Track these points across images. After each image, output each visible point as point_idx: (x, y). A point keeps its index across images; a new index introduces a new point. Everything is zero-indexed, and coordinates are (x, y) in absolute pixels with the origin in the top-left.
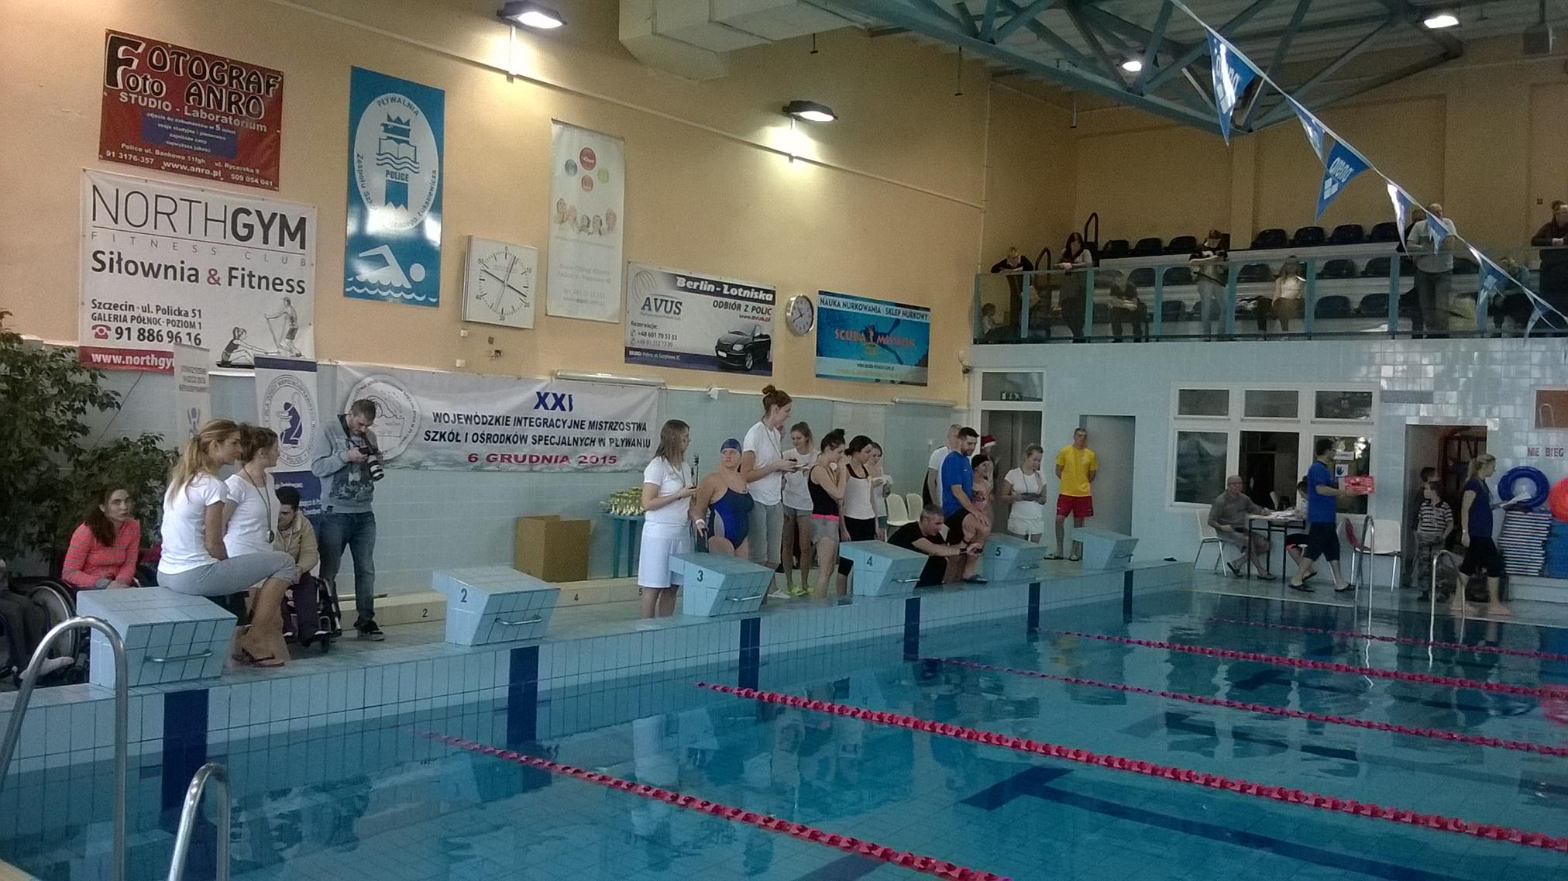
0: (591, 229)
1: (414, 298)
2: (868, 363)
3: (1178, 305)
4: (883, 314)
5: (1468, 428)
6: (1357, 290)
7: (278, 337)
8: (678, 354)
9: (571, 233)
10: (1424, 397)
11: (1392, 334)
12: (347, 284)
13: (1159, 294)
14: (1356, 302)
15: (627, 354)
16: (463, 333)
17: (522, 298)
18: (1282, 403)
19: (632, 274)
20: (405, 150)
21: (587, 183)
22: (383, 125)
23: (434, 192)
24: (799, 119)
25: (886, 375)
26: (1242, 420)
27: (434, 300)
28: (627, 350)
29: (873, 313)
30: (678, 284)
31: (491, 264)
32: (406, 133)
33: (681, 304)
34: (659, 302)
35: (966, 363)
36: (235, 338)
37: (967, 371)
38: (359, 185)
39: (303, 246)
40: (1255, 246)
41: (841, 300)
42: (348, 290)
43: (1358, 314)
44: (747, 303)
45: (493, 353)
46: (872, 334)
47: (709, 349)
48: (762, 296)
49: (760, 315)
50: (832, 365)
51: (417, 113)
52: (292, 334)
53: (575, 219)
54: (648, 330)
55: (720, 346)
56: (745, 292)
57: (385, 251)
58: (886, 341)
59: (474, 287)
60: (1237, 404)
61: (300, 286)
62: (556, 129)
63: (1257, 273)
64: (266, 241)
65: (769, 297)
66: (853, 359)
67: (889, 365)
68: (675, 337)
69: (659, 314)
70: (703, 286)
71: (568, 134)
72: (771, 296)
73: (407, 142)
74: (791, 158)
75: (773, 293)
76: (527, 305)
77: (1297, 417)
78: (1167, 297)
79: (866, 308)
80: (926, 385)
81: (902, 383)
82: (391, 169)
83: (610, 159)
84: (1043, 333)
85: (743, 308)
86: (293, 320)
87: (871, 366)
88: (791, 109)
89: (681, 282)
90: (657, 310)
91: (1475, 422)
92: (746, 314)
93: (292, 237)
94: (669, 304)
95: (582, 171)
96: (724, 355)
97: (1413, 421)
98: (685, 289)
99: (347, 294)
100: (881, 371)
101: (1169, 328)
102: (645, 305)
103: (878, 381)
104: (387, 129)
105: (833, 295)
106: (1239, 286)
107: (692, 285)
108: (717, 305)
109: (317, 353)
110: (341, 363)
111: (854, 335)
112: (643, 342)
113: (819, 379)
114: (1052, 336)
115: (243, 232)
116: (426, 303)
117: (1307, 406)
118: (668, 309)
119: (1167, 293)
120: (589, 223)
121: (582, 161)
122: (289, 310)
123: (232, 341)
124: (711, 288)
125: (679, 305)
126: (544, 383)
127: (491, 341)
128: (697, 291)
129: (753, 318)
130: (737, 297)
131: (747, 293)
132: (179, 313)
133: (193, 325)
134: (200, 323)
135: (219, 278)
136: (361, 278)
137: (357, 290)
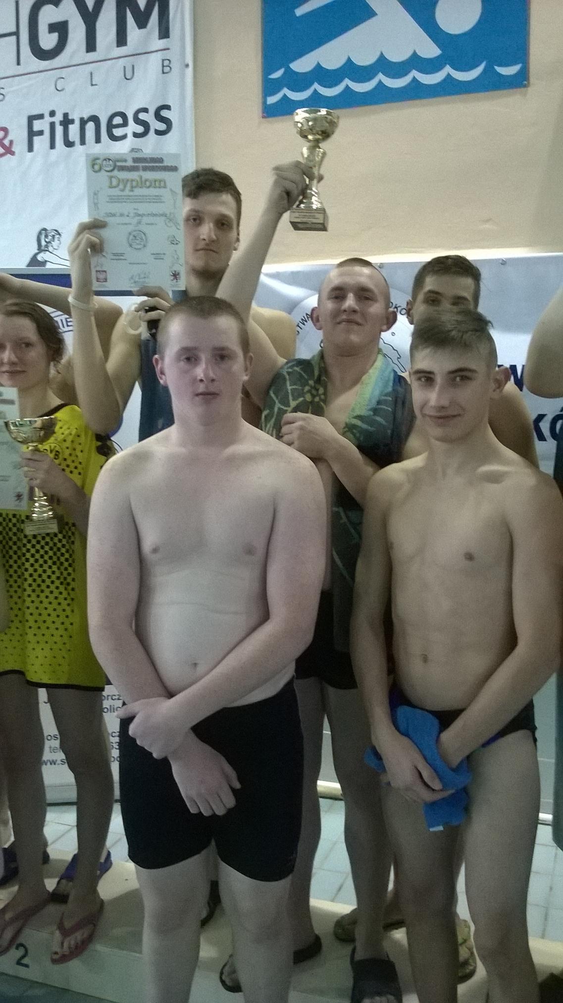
12: (269, 87)
36: (40, 250)
39: (164, 33)
42: (271, 100)
61: (160, 118)
64: (91, 46)
93: (142, 23)
115: (48, 41)
123: (36, 255)
135: (11, 142)
136: (303, 65)
137: (295, 96)
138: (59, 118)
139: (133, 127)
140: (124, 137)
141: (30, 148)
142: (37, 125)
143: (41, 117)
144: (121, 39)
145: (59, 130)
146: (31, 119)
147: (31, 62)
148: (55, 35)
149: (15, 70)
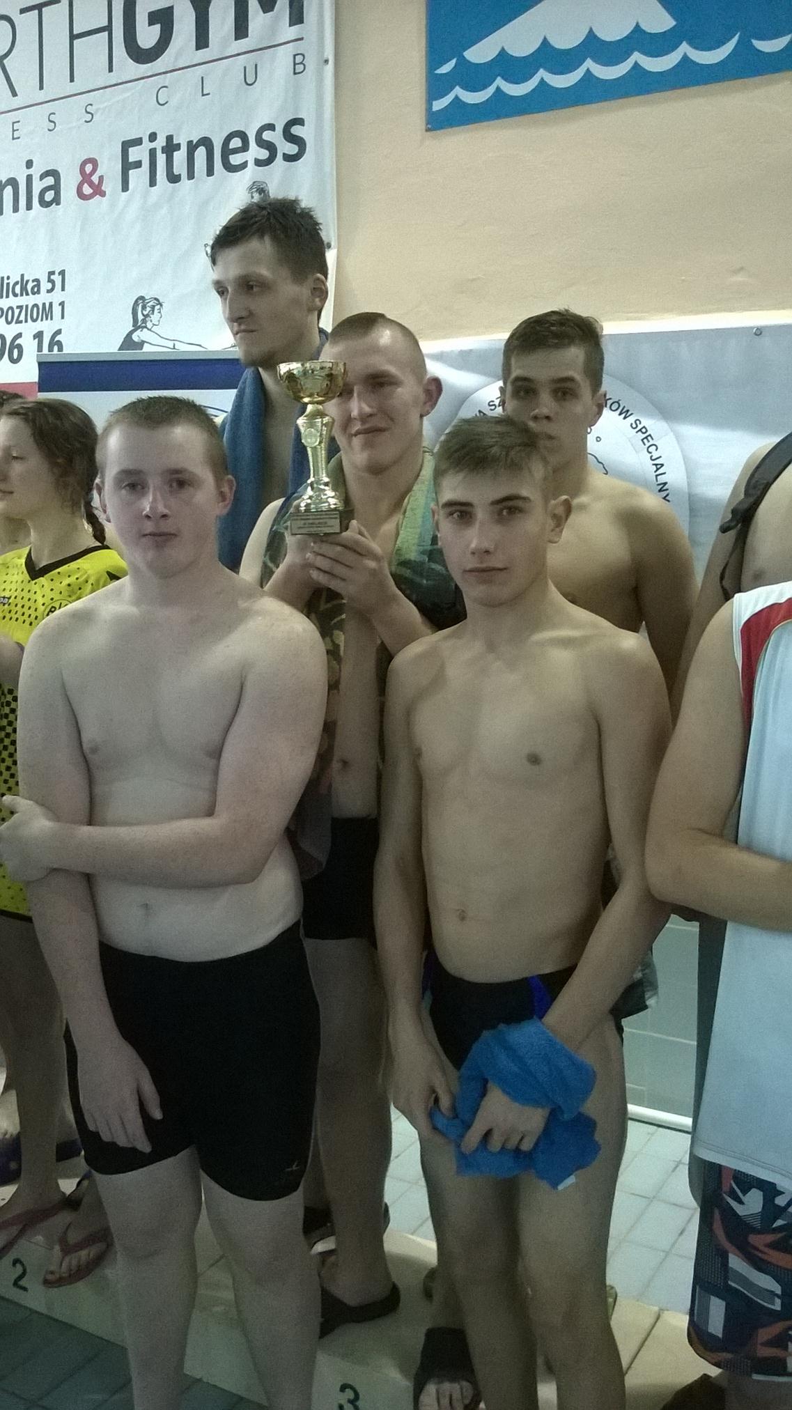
12: (436, 87)
36: (137, 326)
39: (297, 17)
42: (438, 105)
61: (290, 138)
64: (202, 41)
115: (148, 36)
123: (131, 333)
132: (24, 291)
133: (47, 312)
134: (62, 304)
135: (101, 178)
136: (481, 53)
137: (471, 98)
138: (161, 142)
139: (255, 152)
140: (244, 165)
141: (125, 187)
142: (134, 154)
143: (138, 142)
144: (241, 30)
145: (161, 159)
146: (126, 146)
147: (127, 66)
148: (157, 28)
149: (106, 78)
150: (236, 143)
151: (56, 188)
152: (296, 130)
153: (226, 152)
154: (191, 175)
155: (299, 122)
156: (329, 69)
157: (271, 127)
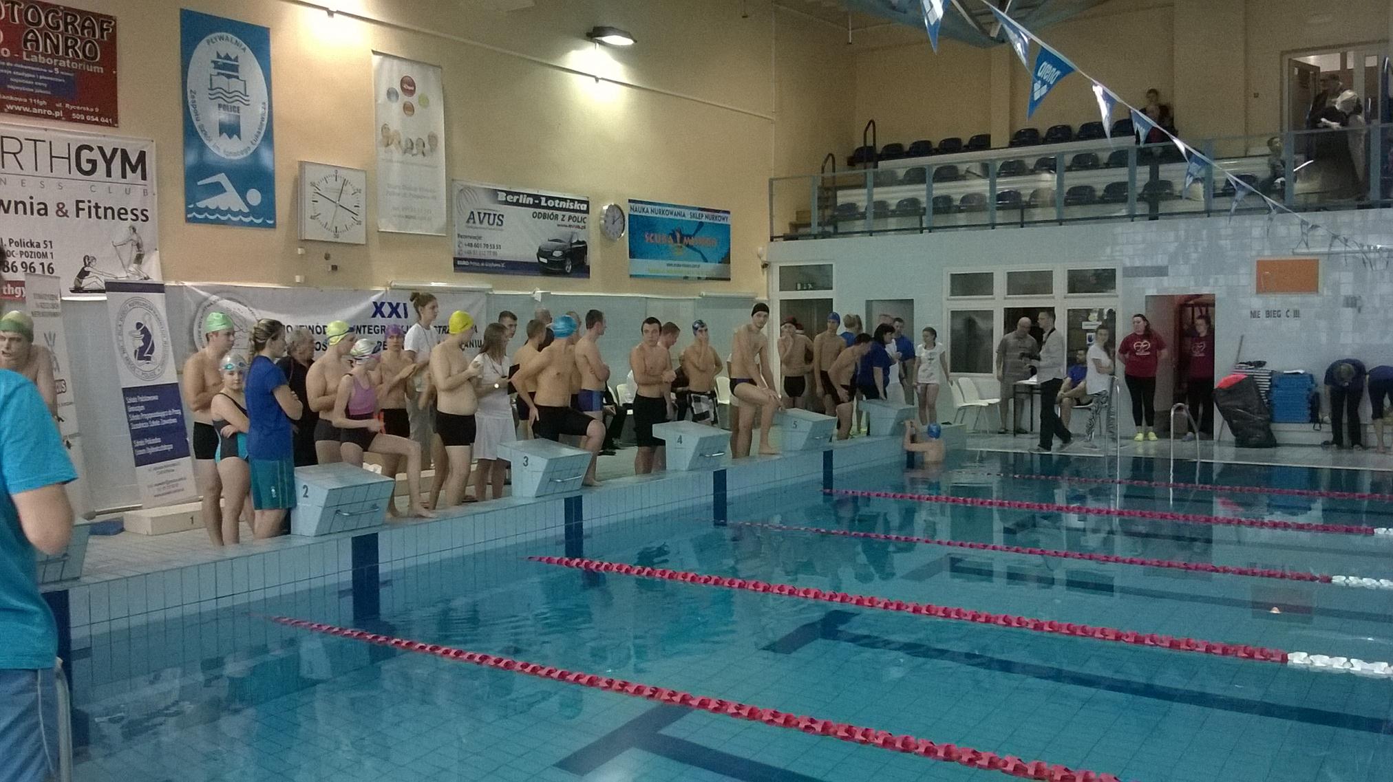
0: (415, 151)
1: (252, 221)
2: (676, 262)
3: (947, 199)
4: (688, 218)
5: (1198, 296)
6: (1099, 180)
7: (126, 262)
8: (503, 261)
9: (397, 155)
10: (1160, 271)
11: (1132, 217)
12: (188, 211)
13: (929, 191)
14: (1100, 189)
15: (455, 265)
16: (300, 251)
17: (354, 216)
18: (1039, 282)
19: (456, 193)
20: (235, 85)
21: (408, 109)
22: (213, 62)
23: (265, 122)
24: (602, 43)
25: (693, 273)
26: (1005, 299)
27: (271, 222)
28: (456, 259)
29: (679, 218)
30: (499, 199)
31: (322, 186)
32: (235, 68)
33: (503, 216)
34: (482, 215)
35: (764, 259)
36: (86, 266)
37: (765, 266)
38: (194, 118)
39: (144, 177)
40: (1012, 144)
41: (649, 207)
42: (189, 216)
43: (1103, 201)
44: (564, 213)
45: (330, 269)
46: (678, 236)
47: (531, 255)
48: (577, 206)
49: (576, 223)
50: (643, 266)
51: (244, 49)
52: (139, 259)
53: (399, 142)
54: (474, 242)
55: (541, 253)
56: (561, 203)
57: (222, 178)
58: (692, 242)
59: (309, 210)
60: (1000, 284)
61: (143, 214)
62: (376, 59)
63: (1013, 168)
64: (109, 174)
65: (584, 207)
66: (663, 259)
67: (695, 263)
68: (499, 247)
69: (483, 226)
70: (523, 200)
71: (388, 62)
72: (586, 206)
73: (237, 77)
74: (597, 80)
75: (587, 202)
76: (360, 223)
77: (1052, 293)
78: (936, 193)
79: (672, 213)
80: (729, 279)
81: (707, 279)
82: (223, 103)
83: (429, 87)
84: (830, 229)
85: (560, 217)
86: (139, 246)
87: (679, 265)
88: (594, 34)
89: (502, 197)
90: (481, 222)
91: (1205, 291)
92: (563, 223)
93: (134, 170)
94: (492, 217)
95: (404, 98)
96: (545, 261)
97: (1152, 292)
98: (506, 203)
99: (188, 220)
100: (689, 269)
101: (941, 220)
102: (470, 218)
103: (686, 278)
104: (217, 65)
105: (641, 202)
106: (998, 180)
107: (514, 199)
108: (535, 216)
109: (164, 277)
110: (187, 284)
111: (662, 238)
112: (469, 252)
113: (632, 279)
114: (840, 231)
115: (87, 167)
116: (264, 225)
117: (1060, 282)
118: (491, 222)
119: (937, 189)
120: (412, 144)
121: (402, 87)
122: (135, 237)
123: (83, 268)
124: (531, 200)
125: (501, 217)
126: (379, 292)
127: (327, 257)
128: (517, 204)
129: (570, 226)
130: (554, 208)
131: (563, 205)
132: (32, 245)
133: (45, 255)
134: (52, 253)
135: (67, 211)
136: (201, 204)
137: (198, 216)
138: (93, 204)
139: (130, 216)
140: (126, 219)
141: (78, 216)
142: (81, 205)
143: (83, 202)
144: (124, 176)
145: (93, 210)
146: (78, 202)
147: (76, 173)
148: (90, 165)
149: (68, 176)
150: (123, 211)
151: (46, 209)
152: (145, 212)
153: (119, 214)
154: (106, 217)
155: (147, 210)
156: (156, 196)
157: (136, 209)
